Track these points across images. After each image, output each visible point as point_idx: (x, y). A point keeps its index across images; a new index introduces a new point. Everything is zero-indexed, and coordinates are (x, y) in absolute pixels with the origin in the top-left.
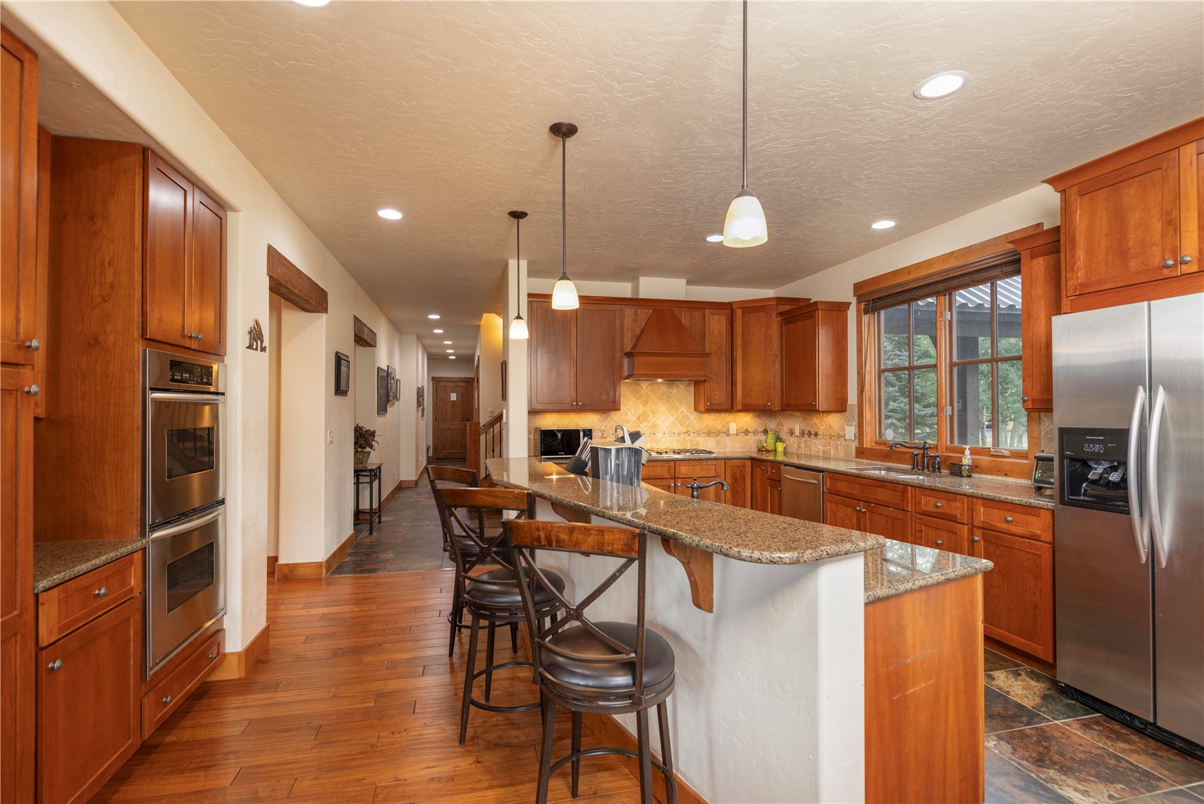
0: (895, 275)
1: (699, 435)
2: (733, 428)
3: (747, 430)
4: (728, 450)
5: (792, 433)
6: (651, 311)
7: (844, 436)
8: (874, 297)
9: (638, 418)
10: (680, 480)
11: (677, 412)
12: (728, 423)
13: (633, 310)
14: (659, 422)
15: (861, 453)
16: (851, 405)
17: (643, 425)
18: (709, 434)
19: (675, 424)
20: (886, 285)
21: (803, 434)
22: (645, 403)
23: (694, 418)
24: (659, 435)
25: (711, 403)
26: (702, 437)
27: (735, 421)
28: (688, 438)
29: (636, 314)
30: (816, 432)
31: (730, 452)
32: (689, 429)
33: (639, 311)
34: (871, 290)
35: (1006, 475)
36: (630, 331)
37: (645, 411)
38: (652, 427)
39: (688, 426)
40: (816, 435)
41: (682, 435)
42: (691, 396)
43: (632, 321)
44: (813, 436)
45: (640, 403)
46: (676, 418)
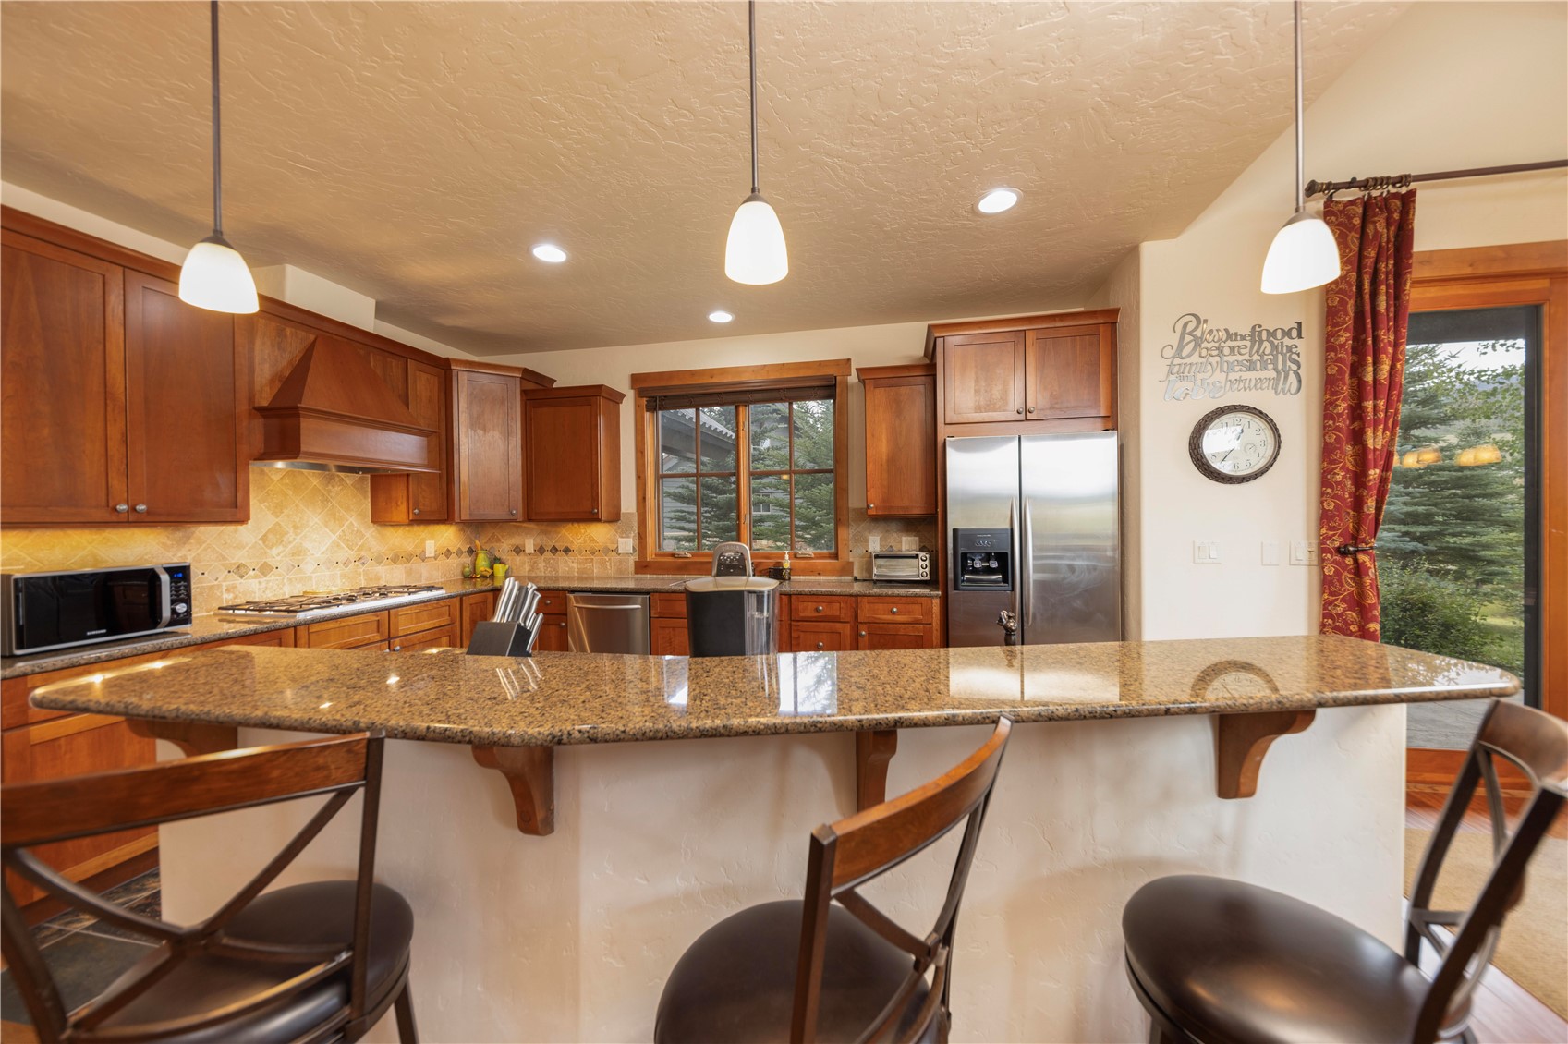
0: (693, 375)
1: (379, 563)
2: (430, 547)
3: (448, 550)
5: (518, 550)
7: (616, 550)
8: (665, 394)
9: (264, 539)
11: (342, 526)
12: (423, 541)
14: (307, 545)
15: (642, 567)
16: (626, 513)
17: (274, 551)
18: (395, 560)
19: (338, 546)
20: (681, 383)
21: (540, 551)
23: (371, 534)
24: (308, 567)
25: (420, 511)
26: (385, 565)
27: (432, 538)
28: (362, 569)
30: (566, 548)
32: (363, 554)
34: (659, 385)
37: (278, 524)
38: (293, 555)
39: (361, 549)
40: (567, 551)
41: (352, 565)
42: (365, 498)
43: (272, 349)
44: (560, 553)
45: (268, 508)
46: (340, 537)
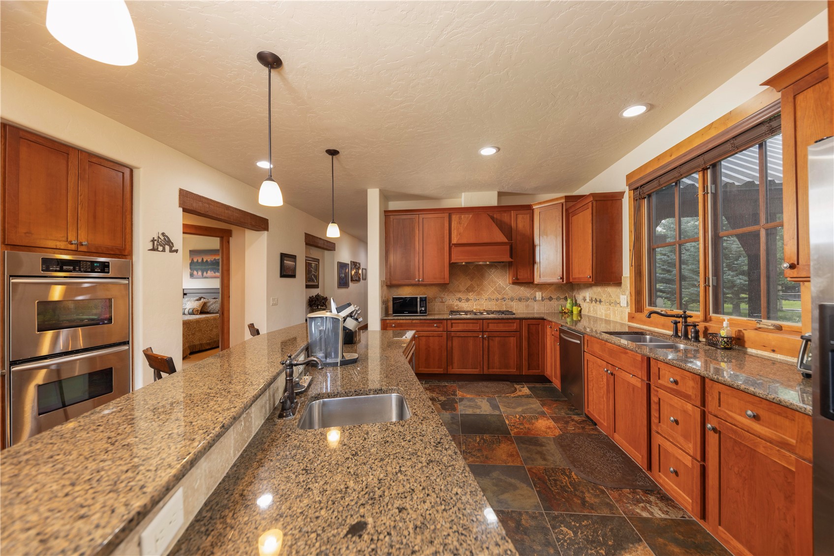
1: (512, 301)
2: (538, 295)
3: (549, 297)
4: (535, 311)
5: (584, 299)
6: (471, 216)
7: (619, 303)
10: (487, 333)
11: (496, 285)
12: (535, 292)
13: (458, 216)
14: (483, 292)
15: (632, 317)
16: (625, 278)
17: (471, 293)
18: (520, 300)
19: (494, 293)
21: (591, 300)
22: (472, 279)
23: (509, 288)
24: (482, 300)
25: (517, 278)
26: (514, 302)
27: (540, 290)
28: (504, 303)
29: (460, 218)
30: (600, 299)
31: (538, 313)
32: (505, 296)
33: (463, 216)
34: (639, 177)
35: (774, 351)
36: (456, 230)
37: (472, 284)
38: (478, 295)
39: (504, 294)
40: (600, 301)
41: (500, 301)
43: (457, 223)
44: (598, 302)
45: (469, 279)
46: (495, 289)
